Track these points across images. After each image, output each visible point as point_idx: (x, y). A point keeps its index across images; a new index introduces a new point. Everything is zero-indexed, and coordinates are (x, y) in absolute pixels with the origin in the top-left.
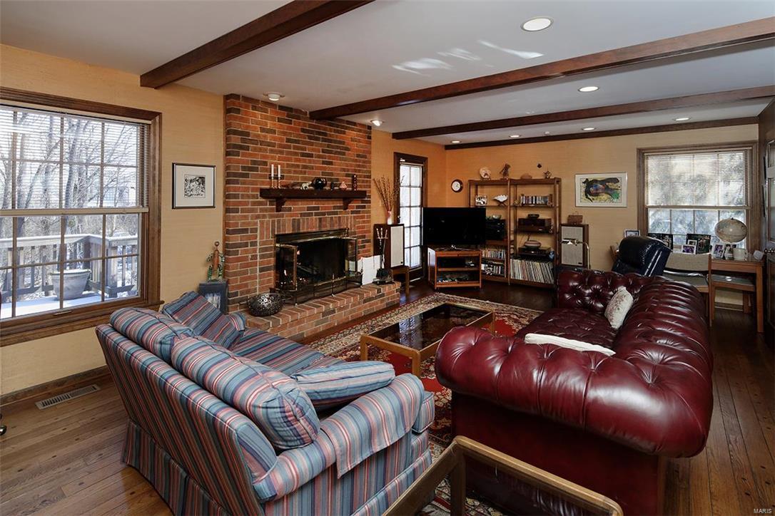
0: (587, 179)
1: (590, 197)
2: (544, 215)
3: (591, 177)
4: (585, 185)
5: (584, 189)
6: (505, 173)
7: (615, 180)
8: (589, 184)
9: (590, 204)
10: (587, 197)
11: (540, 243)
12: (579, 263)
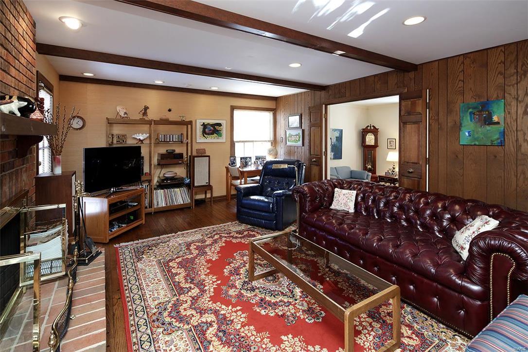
0: (204, 123)
1: (205, 136)
2: (178, 150)
3: (206, 122)
4: (202, 127)
5: (202, 130)
6: (145, 114)
7: (220, 125)
8: (205, 126)
9: (206, 141)
10: (204, 136)
11: (176, 173)
12: (207, 183)
